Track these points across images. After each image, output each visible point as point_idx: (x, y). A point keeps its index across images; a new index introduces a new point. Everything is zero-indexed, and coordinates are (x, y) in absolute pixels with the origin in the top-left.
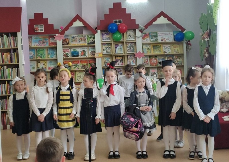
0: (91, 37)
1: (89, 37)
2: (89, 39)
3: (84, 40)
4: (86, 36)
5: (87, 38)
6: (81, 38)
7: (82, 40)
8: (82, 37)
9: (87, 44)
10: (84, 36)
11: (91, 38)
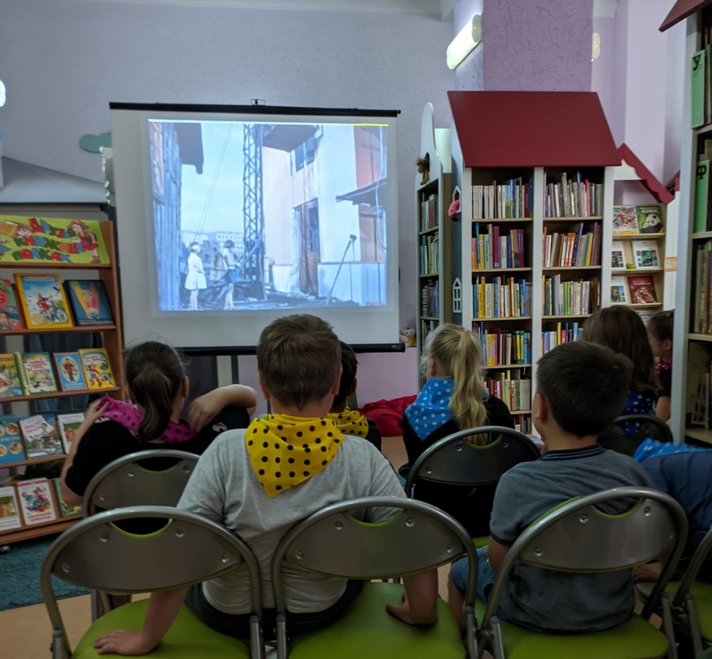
0: (648, 212)
1: (643, 211)
2: (642, 219)
3: (630, 221)
4: (635, 210)
5: (639, 217)
6: (620, 216)
7: (623, 222)
8: (623, 213)
9: (638, 231)
10: (628, 210)
11: (647, 215)
